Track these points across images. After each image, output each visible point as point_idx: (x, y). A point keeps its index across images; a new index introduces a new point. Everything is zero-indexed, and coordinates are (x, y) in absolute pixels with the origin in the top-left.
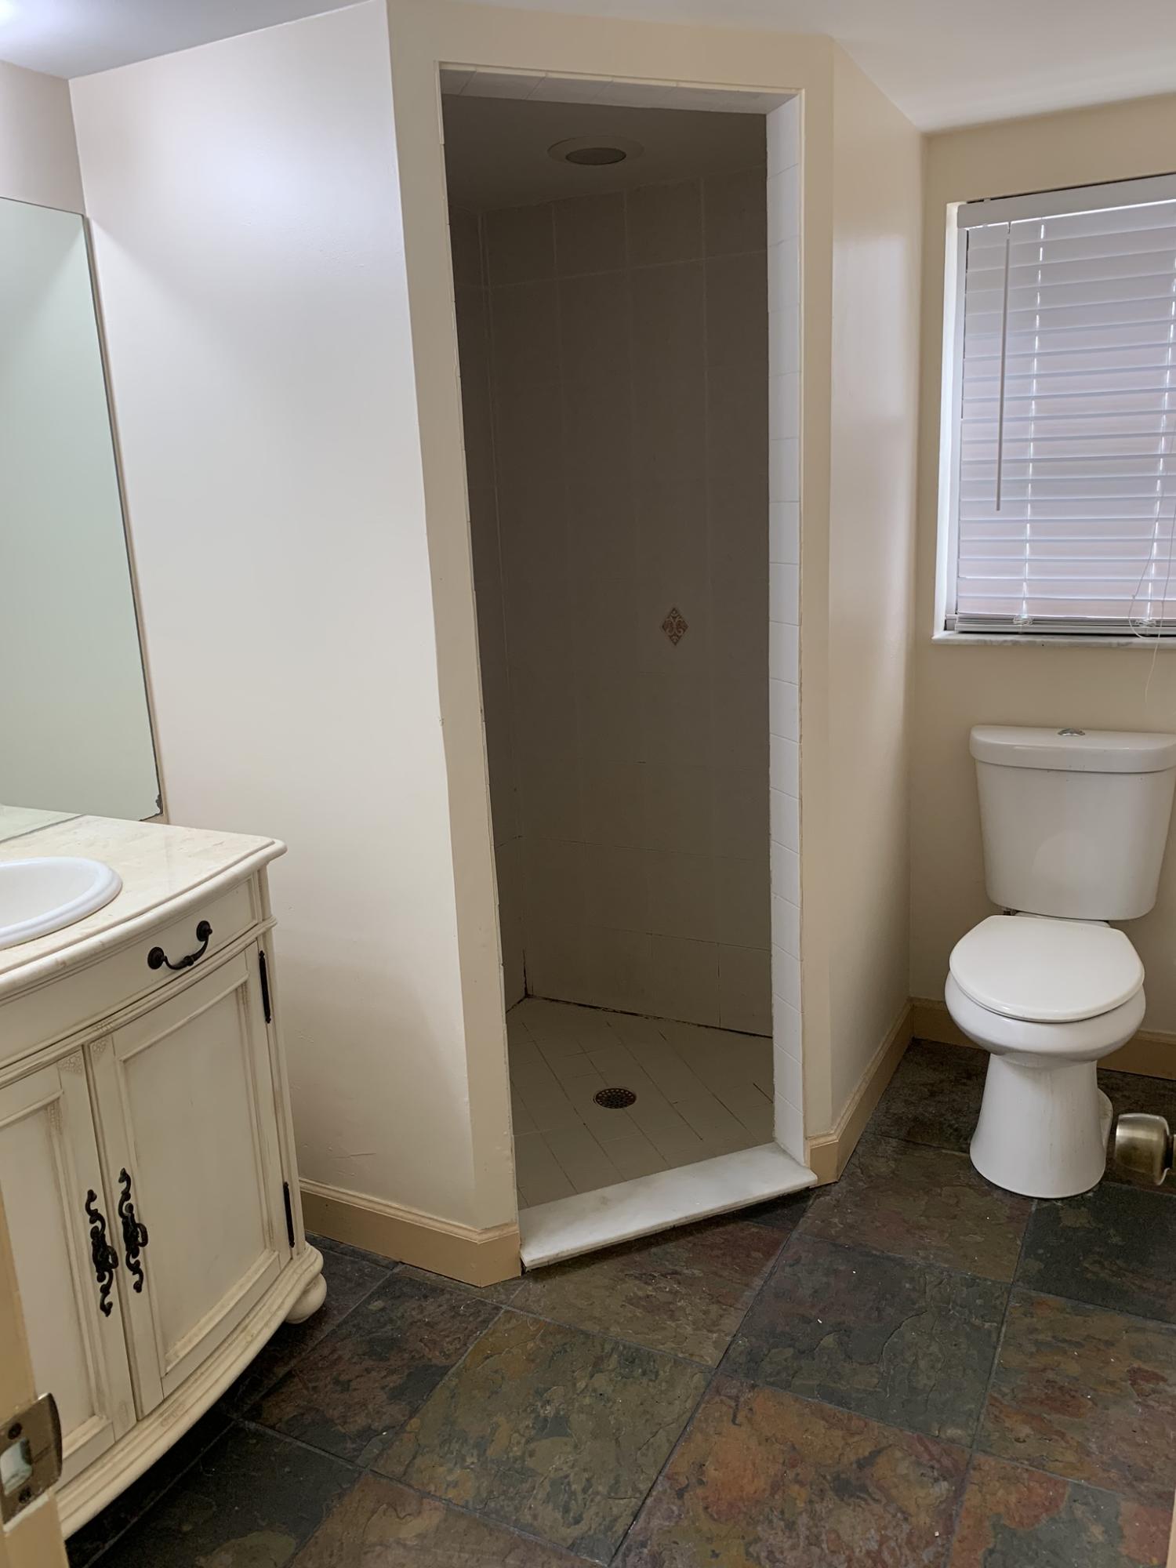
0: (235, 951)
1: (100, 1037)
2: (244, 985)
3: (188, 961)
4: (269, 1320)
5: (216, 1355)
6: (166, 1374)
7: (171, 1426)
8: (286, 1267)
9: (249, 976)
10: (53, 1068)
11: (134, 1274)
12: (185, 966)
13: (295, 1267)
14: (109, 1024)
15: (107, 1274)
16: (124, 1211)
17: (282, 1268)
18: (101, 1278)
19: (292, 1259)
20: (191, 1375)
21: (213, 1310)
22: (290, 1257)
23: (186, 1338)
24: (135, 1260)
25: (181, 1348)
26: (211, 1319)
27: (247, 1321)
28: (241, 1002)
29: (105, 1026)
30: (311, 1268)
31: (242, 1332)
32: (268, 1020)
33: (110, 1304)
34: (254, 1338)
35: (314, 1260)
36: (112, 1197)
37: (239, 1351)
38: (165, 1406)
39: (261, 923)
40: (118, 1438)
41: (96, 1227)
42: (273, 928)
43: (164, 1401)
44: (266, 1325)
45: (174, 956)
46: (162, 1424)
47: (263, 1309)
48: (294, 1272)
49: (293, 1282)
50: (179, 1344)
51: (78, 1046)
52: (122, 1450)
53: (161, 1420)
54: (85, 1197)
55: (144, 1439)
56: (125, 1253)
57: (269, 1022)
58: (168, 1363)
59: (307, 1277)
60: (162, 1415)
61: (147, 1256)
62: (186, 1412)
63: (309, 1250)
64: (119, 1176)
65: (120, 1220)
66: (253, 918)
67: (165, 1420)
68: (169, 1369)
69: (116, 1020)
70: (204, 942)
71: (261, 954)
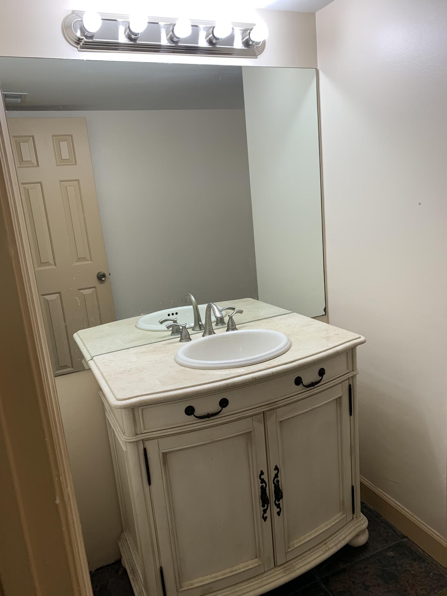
0: (336, 383)
1: (271, 410)
2: (340, 398)
3: (313, 385)
4: (338, 544)
5: (312, 550)
6: (288, 552)
7: (287, 574)
8: (349, 522)
9: (343, 394)
10: (250, 419)
11: (277, 508)
12: (311, 387)
13: (354, 523)
14: (274, 405)
15: (266, 505)
16: (275, 482)
17: (347, 522)
18: (263, 506)
19: (353, 519)
20: (300, 555)
21: (312, 532)
22: (352, 518)
23: (298, 539)
24: (278, 503)
25: (297, 543)
26: (311, 535)
27: (328, 540)
28: (338, 405)
29: (273, 406)
30: (361, 526)
31: (324, 544)
32: (351, 415)
33: (266, 517)
34: (329, 549)
35: (363, 522)
36: (271, 476)
37: (321, 553)
38: (287, 564)
39: (351, 372)
40: (265, 571)
41: (263, 486)
42: (357, 375)
43: (286, 562)
44: (336, 545)
45: (306, 381)
46: (284, 572)
47: (336, 537)
48: (353, 525)
49: (351, 530)
50: (295, 541)
51: (261, 412)
52: (266, 576)
53: (284, 570)
54: (259, 473)
55: (276, 575)
56: (274, 499)
57: (351, 416)
58: (289, 548)
59: (358, 530)
60: (284, 568)
61: (283, 503)
62: (295, 570)
63: (362, 518)
64: (274, 467)
65: (273, 485)
66: (348, 369)
67: (285, 570)
68: (289, 550)
69: (278, 404)
70: (321, 377)
71: (350, 386)
